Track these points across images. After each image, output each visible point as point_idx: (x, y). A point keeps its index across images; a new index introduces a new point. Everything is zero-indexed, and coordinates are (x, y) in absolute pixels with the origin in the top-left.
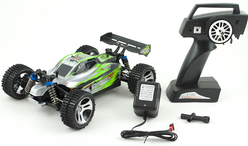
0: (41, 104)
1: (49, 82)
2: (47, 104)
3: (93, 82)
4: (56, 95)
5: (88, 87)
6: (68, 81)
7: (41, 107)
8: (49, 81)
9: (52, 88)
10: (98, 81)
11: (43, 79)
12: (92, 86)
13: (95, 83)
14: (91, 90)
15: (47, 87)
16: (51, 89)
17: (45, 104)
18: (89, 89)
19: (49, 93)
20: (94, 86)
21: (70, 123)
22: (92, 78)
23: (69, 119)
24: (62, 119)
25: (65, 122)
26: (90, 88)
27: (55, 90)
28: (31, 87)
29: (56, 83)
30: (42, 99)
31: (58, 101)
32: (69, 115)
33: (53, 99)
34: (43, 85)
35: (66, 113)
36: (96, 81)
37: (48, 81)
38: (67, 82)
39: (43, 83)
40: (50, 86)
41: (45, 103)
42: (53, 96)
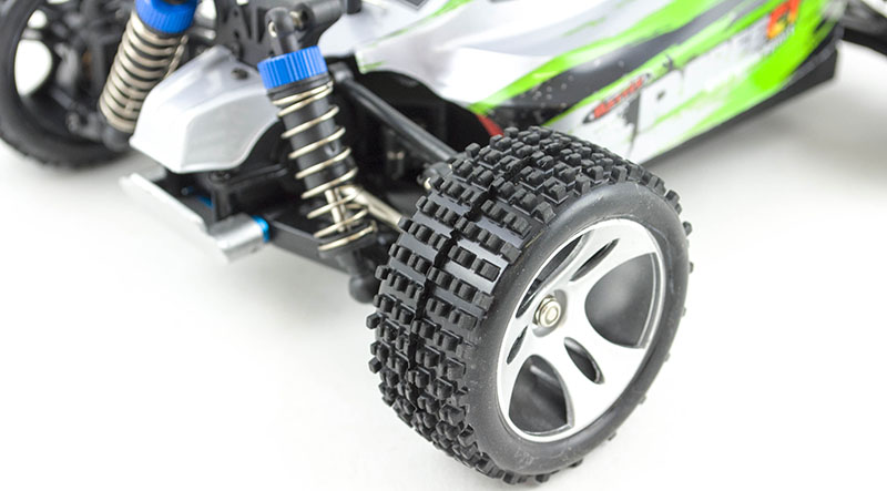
0: (223, 232)
1: (286, 49)
2: (271, 235)
3: (654, 66)
4: (346, 166)
5: (616, 101)
6: (448, 46)
7: (223, 259)
8: (294, 40)
9: (318, 108)
10: (693, 58)
11: (237, 23)
12: (648, 96)
13: (670, 67)
14: (635, 133)
15: (272, 96)
16: (306, 113)
17: (255, 241)
18: (621, 122)
19: (288, 146)
20: (660, 96)
21: (436, 406)
22: (647, 32)
23: (434, 361)
24: (375, 347)
25: (395, 379)
26: (632, 115)
27: (337, 120)
28: (147, 91)
29: (350, 61)
30: (232, 197)
31: (369, 218)
32: (447, 324)
33: (321, 199)
34: (243, 76)
35: (422, 302)
36: (676, 53)
37: (277, 47)
38: (446, 56)
39: (241, 55)
40: (301, 86)
41: (255, 229)
42: (328, 175)
